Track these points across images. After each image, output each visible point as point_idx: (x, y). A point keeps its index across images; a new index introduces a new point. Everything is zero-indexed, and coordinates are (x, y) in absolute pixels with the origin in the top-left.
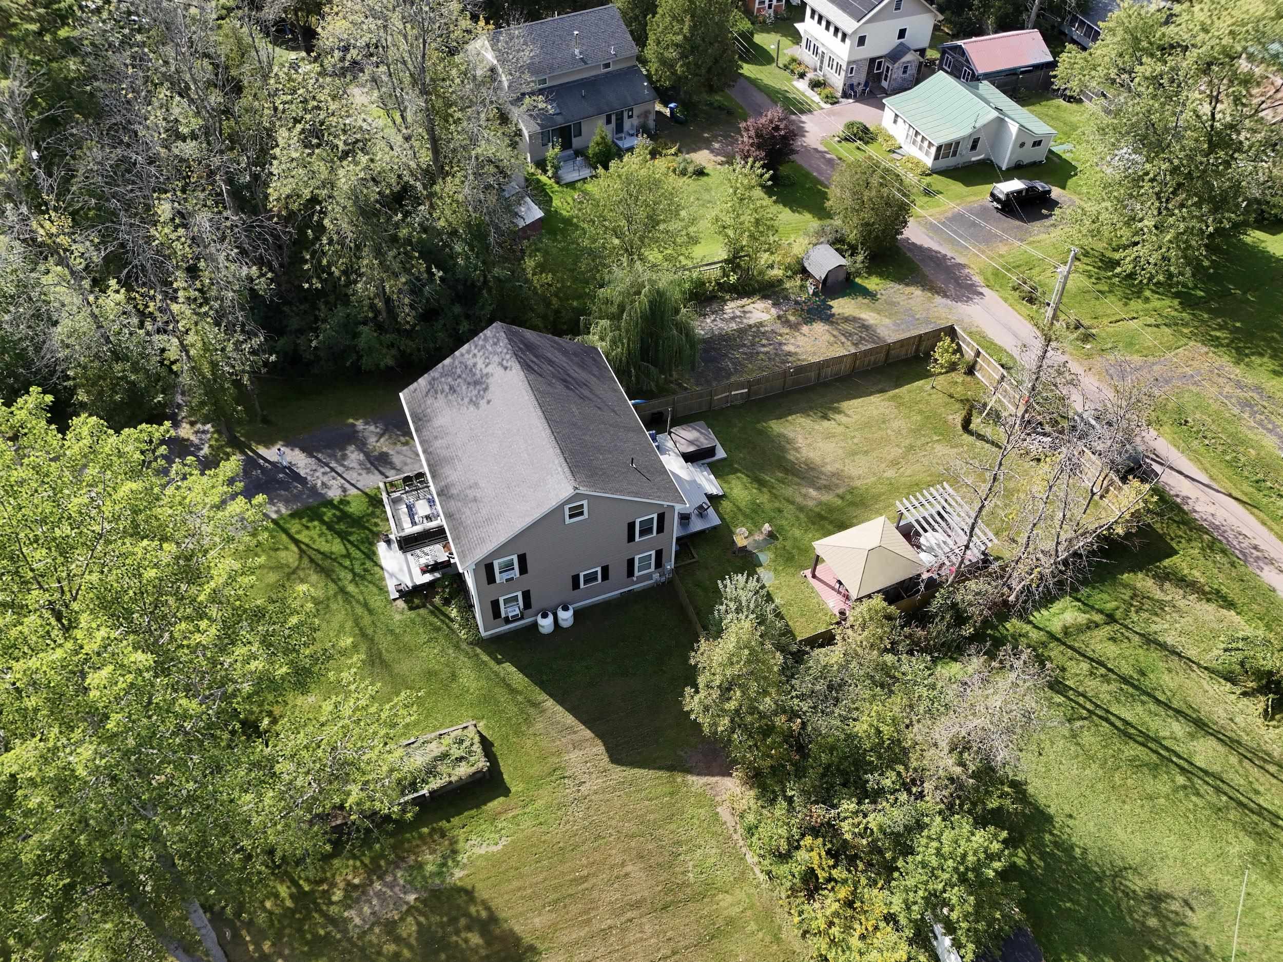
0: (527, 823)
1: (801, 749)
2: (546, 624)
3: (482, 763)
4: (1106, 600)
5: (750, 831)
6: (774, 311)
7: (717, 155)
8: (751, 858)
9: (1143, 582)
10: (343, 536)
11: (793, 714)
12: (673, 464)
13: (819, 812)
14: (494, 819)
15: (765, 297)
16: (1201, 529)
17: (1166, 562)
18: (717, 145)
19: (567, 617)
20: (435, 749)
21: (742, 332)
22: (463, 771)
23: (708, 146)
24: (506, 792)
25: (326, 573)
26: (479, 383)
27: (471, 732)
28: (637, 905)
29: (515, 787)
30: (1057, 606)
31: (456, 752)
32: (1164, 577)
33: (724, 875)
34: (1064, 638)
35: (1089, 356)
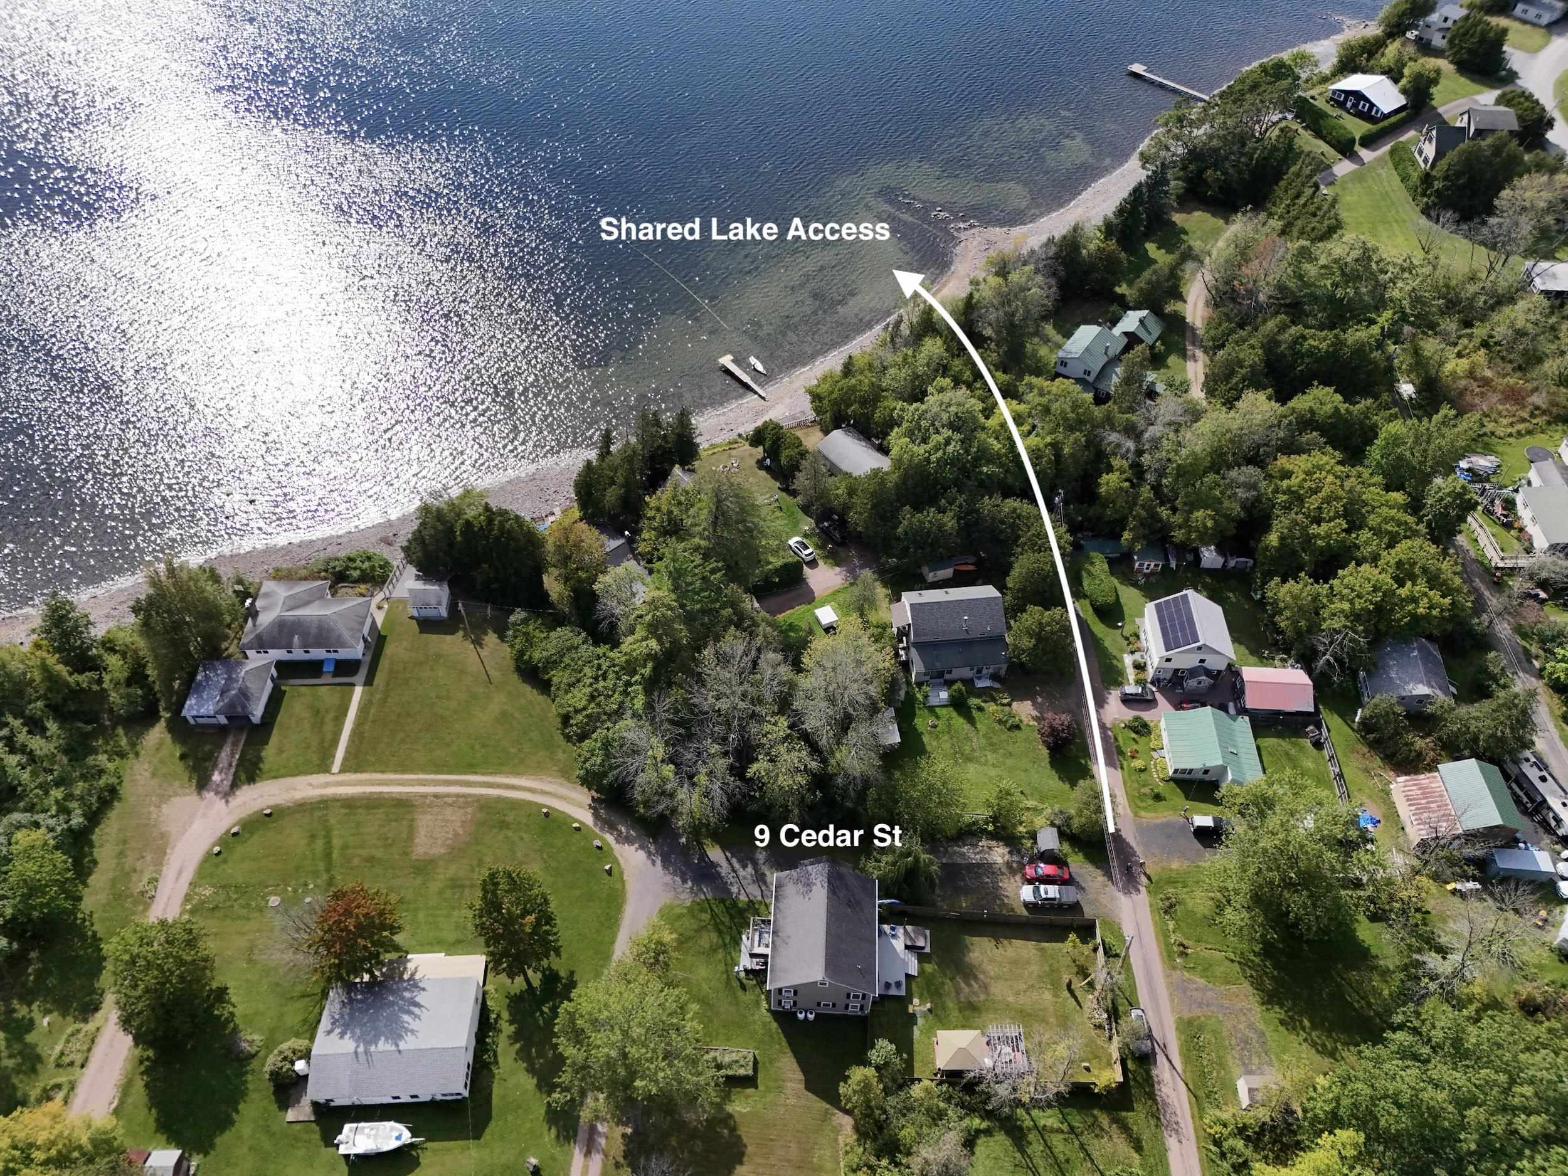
0: (760, 1106)
1: (881, 1129)
2: (801, 1016)
3: (750, 1072)
4: (1077, 1120)
5: (847, 1153)
6: (1007, 857)
7: (1036, 708)
8: (842, 1164)
9: (1104, 1120)
10: (732, 918)
11: (885, 1112)
12: (899, 944)
13: (873, 1160)
14: (748, 1097)
15: (1006, 845)
16: (1155, 1101)
17: (1124, 1114)
18: (1040, 700)
19: (811, 1017)
20: (734, 1057)
21: (979, 865)
22: (742, 1072)
23: (1033, 700)
24: (756, 1087)
25: (720, 932)
26: (809, 885)
27: (751, 1056)
28: (789, 1161)
29: (761, 1087)
30: (1049, 1112)
31: (742, 1062)
32: (1115, 1120)
33: (829, 1165)
34: (1042, 1131)
35: (1174, 968)
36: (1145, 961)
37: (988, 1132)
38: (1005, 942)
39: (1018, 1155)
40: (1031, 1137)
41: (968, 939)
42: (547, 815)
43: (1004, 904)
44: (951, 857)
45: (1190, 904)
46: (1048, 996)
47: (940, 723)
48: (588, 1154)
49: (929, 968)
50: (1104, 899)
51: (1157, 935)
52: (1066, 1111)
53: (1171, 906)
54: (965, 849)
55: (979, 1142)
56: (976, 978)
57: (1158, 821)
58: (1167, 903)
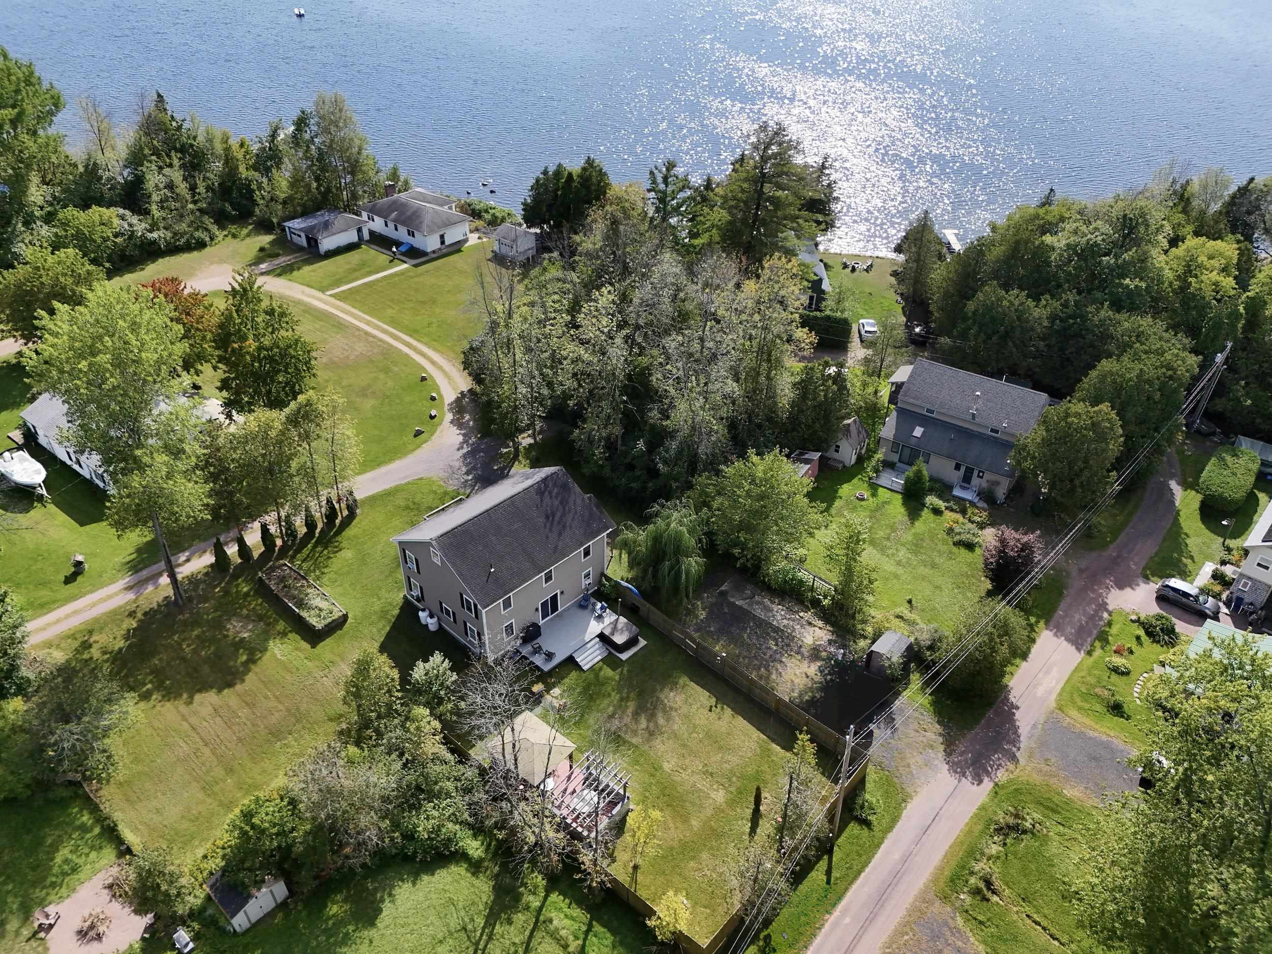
6: (822, 642)
12: (594, 627)
14: (296, 649)
19: (433, 626)
21: (777, 630)
24: (313, 646)
29: (317, 650)
34: (540, 924)
35: (945, 898)
36: (906, 859)
37: (476, 867)
38: (728, 712)
39: (480, 921)
40: (520, 918)
41: (684, 680)
42: (423, 379)
43: (768, 678)
44: (750, 605)
45: (1054, 848)
46: (720, 796)
47: (871, 502)
48: (129, 588)
49: (607, 672)
50: (915, 760)
51: (958, 843)
52: (597, 927)
53: (1015, 828)
54: (775, 608)
55: (454, 868)
56: (652, 717)
57: (1091, 734)
58: (1011, 821)
